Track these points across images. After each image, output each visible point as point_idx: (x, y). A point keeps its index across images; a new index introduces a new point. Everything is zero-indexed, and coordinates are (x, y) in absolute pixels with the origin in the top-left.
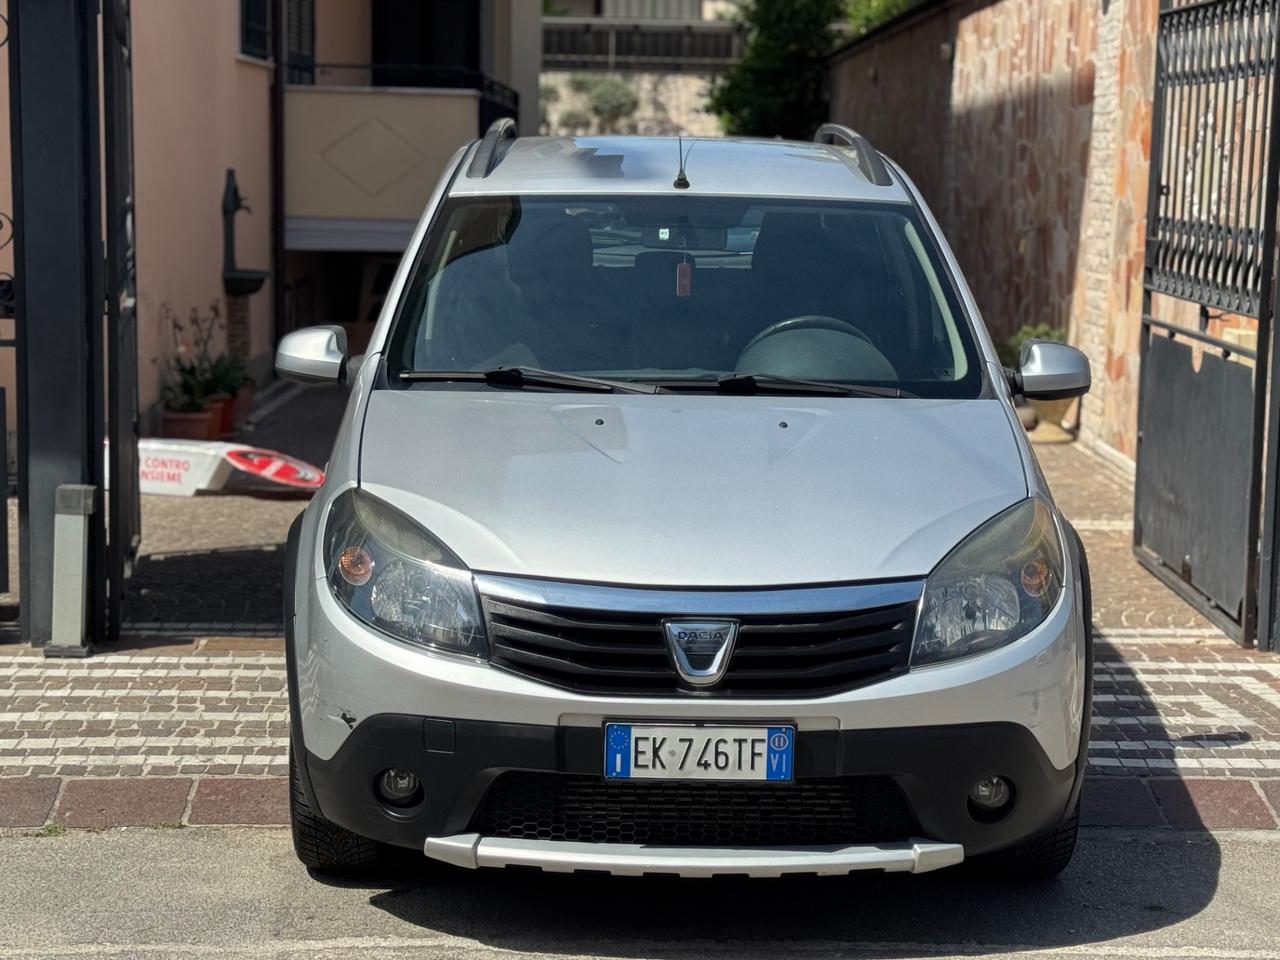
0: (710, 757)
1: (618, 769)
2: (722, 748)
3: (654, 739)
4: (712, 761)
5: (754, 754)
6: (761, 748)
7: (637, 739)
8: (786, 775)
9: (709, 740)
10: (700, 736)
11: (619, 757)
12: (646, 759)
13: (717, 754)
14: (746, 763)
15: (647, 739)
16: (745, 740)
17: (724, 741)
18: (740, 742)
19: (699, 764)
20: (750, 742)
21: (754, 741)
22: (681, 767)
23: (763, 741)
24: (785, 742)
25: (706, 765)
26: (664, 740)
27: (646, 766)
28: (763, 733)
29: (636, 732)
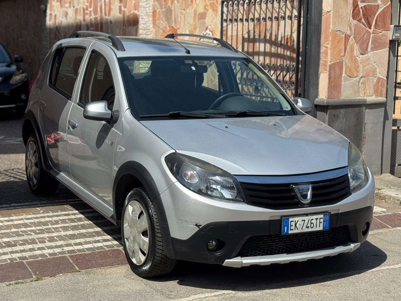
0: (309, 225)
1: (286, 231)
2: (312, 221)
3: (295, 221)
4: (310, 226)
5: (320, 222)
6: (322, 220)
7: (291, 221)
8: (328, 228)
9: (309, 220)
10: (306, 218)
11: (286, 227)
12: (293, 227)
13: (311, 223)
14: (318, 226)
15: (293, 221)
16: (318, 219)
17: (313, 219)
18: (317, 219)
19: (306, 227)
20: (319, 219)
21: (320, 218)
22: (302, 229)
23: (322, 218)
24: (328, 218)
25: (308, 227)
26: (298, 221)
27: (293, 230)
28: (322, 216)
29: (291, 219)
